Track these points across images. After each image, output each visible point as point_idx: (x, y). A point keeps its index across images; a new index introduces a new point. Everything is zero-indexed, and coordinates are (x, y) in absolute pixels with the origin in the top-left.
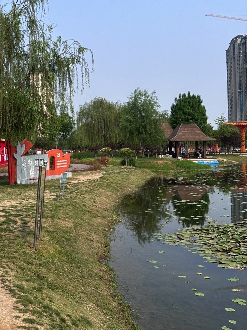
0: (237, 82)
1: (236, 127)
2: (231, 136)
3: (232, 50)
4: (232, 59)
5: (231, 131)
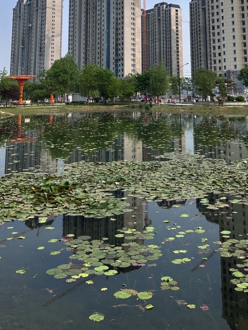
0: (21, 38)
1: (16, 81)
2: (11, 89)
3: (18, 9)
4: (18, 18)
5: (10, 85)
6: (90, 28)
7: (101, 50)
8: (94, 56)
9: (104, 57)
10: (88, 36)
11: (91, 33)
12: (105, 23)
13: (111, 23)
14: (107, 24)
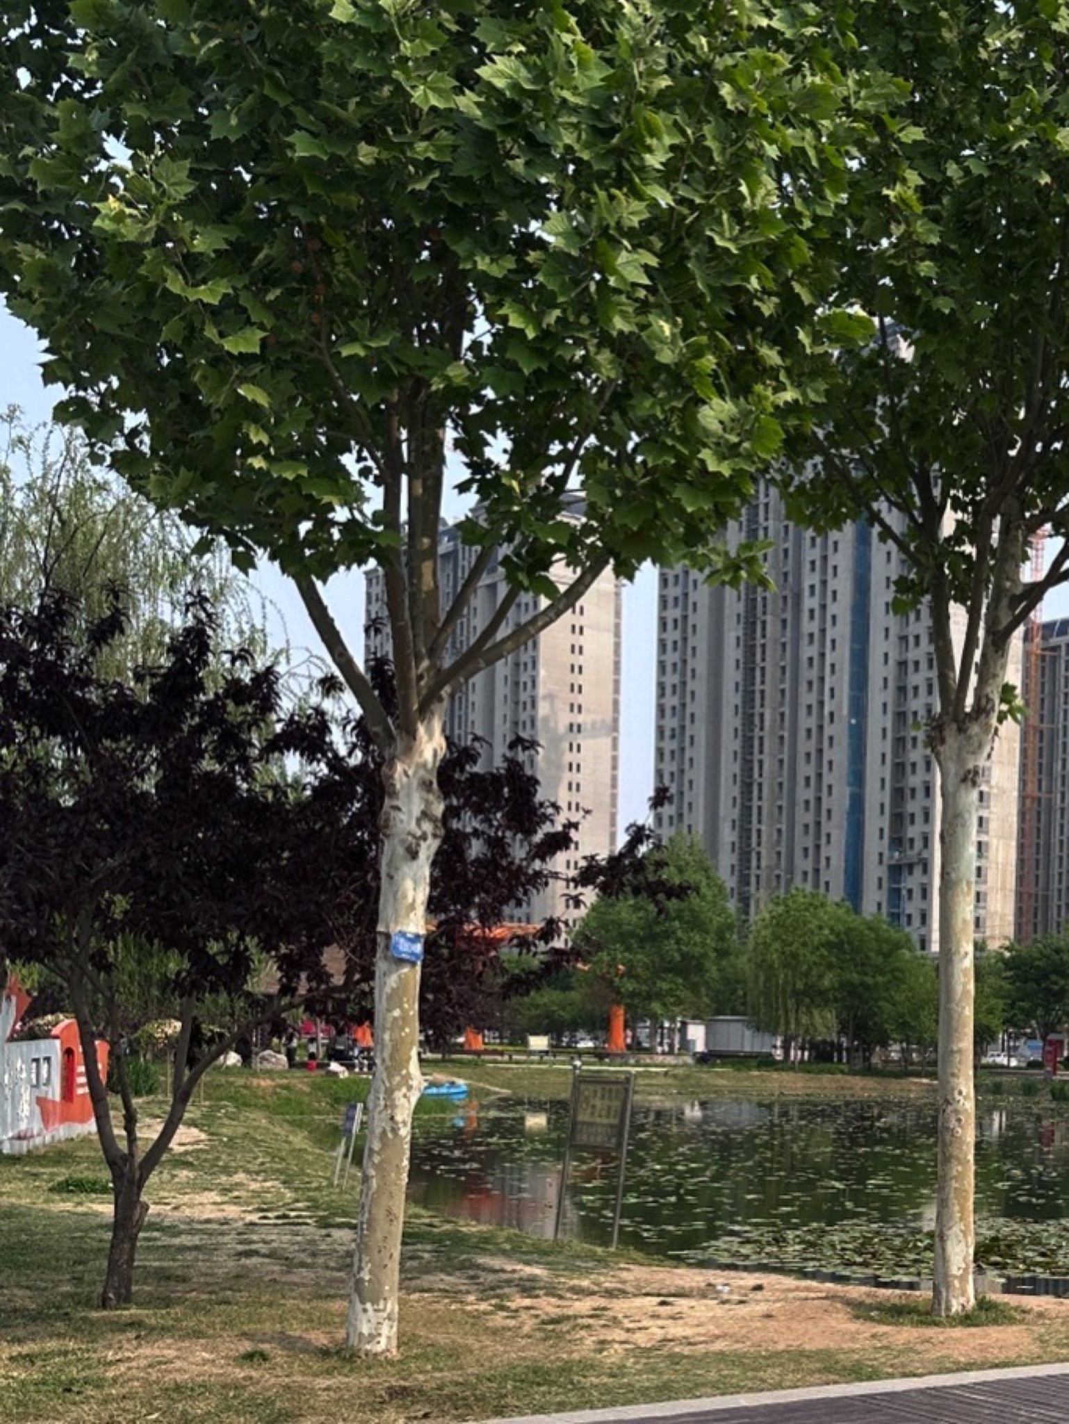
6: (767, 702)
7: (818, 813)
8: (783, 844)
9: (836, 852)
10: (756, 742)
11: (772, 727)
12: (842, 682)
13: (870, 682)
14: (852, 688)
